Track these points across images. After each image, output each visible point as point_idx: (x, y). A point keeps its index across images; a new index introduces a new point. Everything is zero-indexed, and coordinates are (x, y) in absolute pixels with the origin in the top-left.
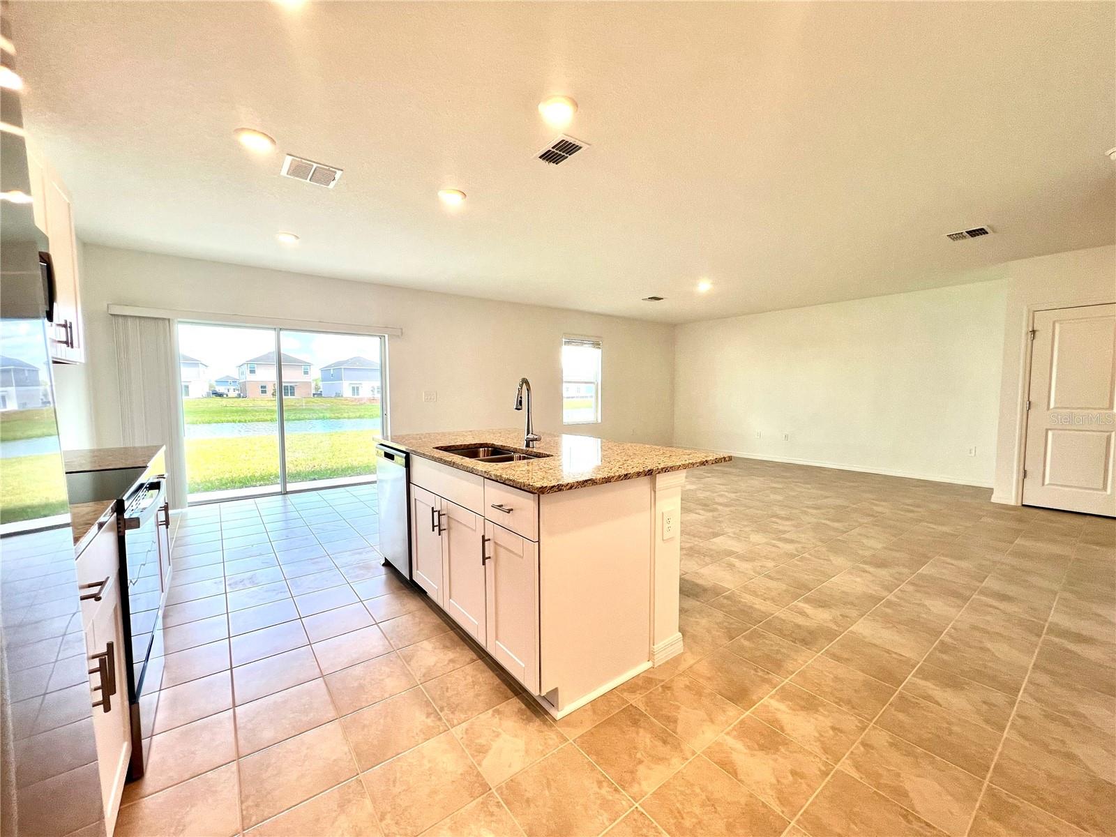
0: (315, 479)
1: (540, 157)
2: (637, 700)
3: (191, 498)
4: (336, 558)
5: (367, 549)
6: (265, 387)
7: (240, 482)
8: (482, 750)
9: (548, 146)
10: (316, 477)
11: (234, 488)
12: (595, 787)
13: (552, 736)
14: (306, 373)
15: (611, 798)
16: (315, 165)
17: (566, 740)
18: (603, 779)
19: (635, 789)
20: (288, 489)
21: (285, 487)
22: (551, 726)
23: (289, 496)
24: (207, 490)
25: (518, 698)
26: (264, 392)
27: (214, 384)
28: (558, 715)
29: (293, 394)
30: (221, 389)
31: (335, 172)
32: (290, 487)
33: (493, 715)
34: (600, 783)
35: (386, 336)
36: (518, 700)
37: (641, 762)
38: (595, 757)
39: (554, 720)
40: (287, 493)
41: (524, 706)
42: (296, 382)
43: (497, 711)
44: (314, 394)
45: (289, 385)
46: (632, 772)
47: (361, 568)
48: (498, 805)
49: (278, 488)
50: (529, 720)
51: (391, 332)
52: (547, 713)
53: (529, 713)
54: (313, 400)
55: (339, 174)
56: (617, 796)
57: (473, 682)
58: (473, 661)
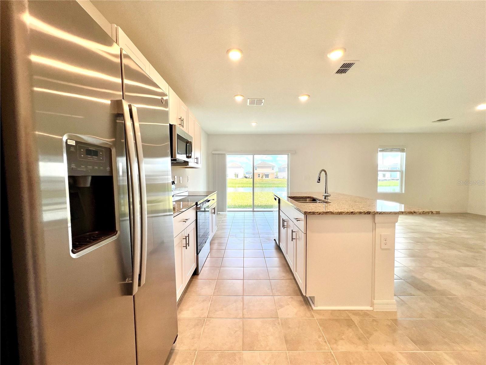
0: (265, 208)
1: (336, 73)
2: (356, 319)
3: (228, 209)
4: (260, 234)
5: (271, 234)
6: (259, 175)
7: (243, 206)
8: (281, 306)
9: (338, 68)
10: (266, 207)
11: (241, 208)
12: (317, 337)
13: (308, 314)
14: (273, 169)
15: (321, 343)
16: (256, 100)
17: (314, 317)
18: (322, 336)
19: (335, 346)
20: (254, 210)
21: (253, 209)
22: (310, 310)
23: (254, 212)
24: (234, 208)
25: (302, 297)
26: (259, 176)
27: (245, 174)
28: (314, 308)
29: (268, 177)
30: (247, 176)
31: (262, 100)
32: (255, 210)
33: (290, 298)
34: (319, 337)
35: (290, 154)
36: (301, 297)
37: (342, 339)
38: (322, 328)
39: (312, 309)
40: (254, 211)
41: (302, 300)
42: (269, 173)
43: (292, 298)
44: (275, 177)
45: (267, 174)
46: (336, 340)
47: (267, 239)
48: (279, 323)
49: (251, 209)
50: (303, 305)
51: (291, 152)
52: (311, 306)
53: (303, 303)
54: (274, 179)
55: (263, 100)
56: (324, 344)
57: (288, 285)
58: (291, 279)
